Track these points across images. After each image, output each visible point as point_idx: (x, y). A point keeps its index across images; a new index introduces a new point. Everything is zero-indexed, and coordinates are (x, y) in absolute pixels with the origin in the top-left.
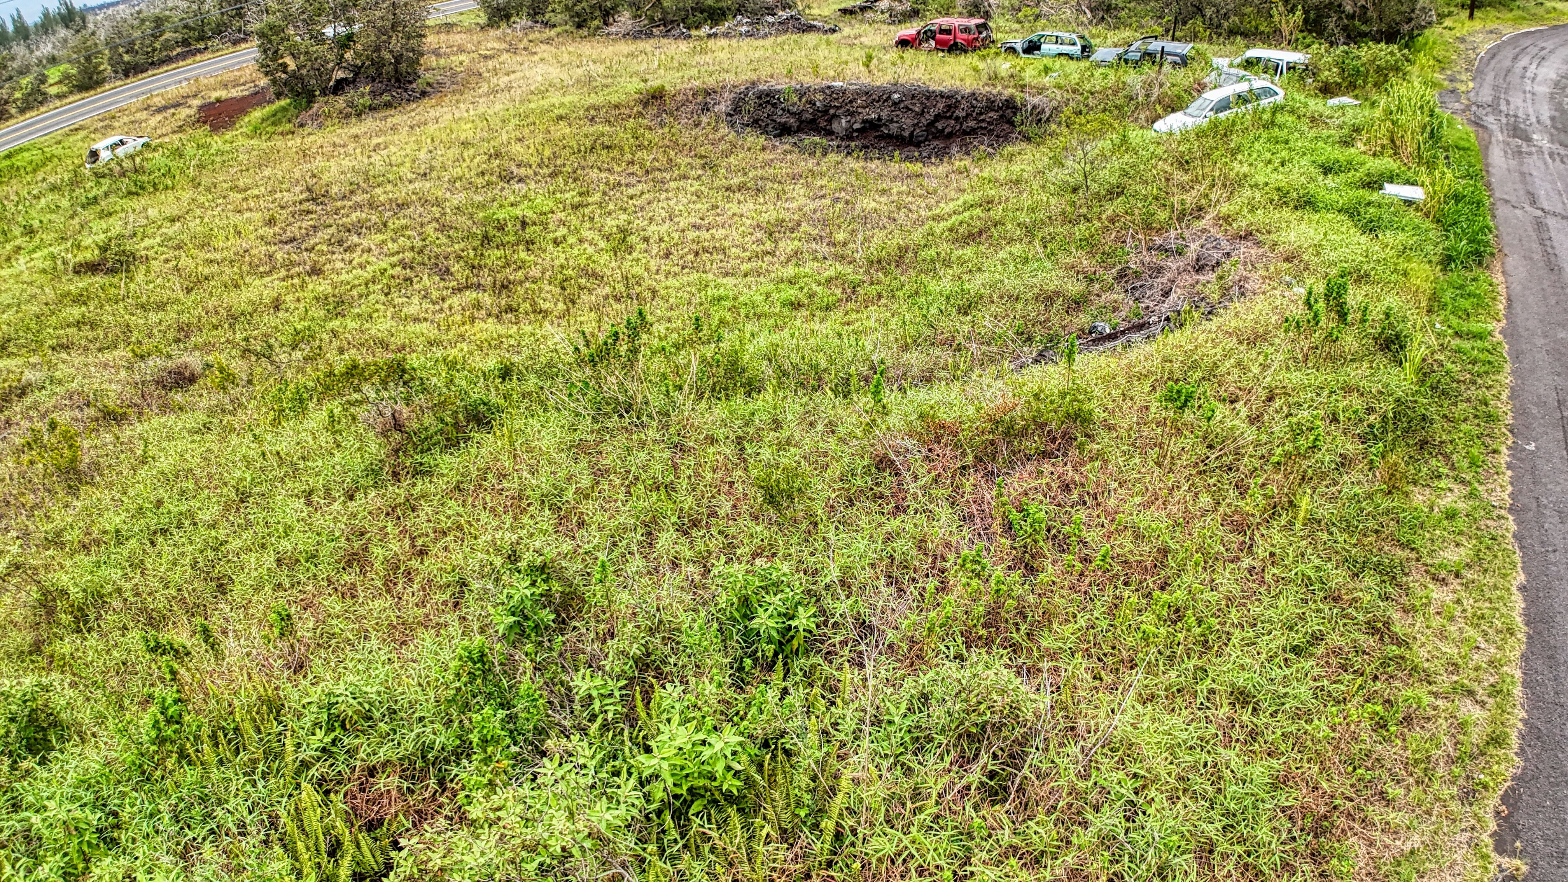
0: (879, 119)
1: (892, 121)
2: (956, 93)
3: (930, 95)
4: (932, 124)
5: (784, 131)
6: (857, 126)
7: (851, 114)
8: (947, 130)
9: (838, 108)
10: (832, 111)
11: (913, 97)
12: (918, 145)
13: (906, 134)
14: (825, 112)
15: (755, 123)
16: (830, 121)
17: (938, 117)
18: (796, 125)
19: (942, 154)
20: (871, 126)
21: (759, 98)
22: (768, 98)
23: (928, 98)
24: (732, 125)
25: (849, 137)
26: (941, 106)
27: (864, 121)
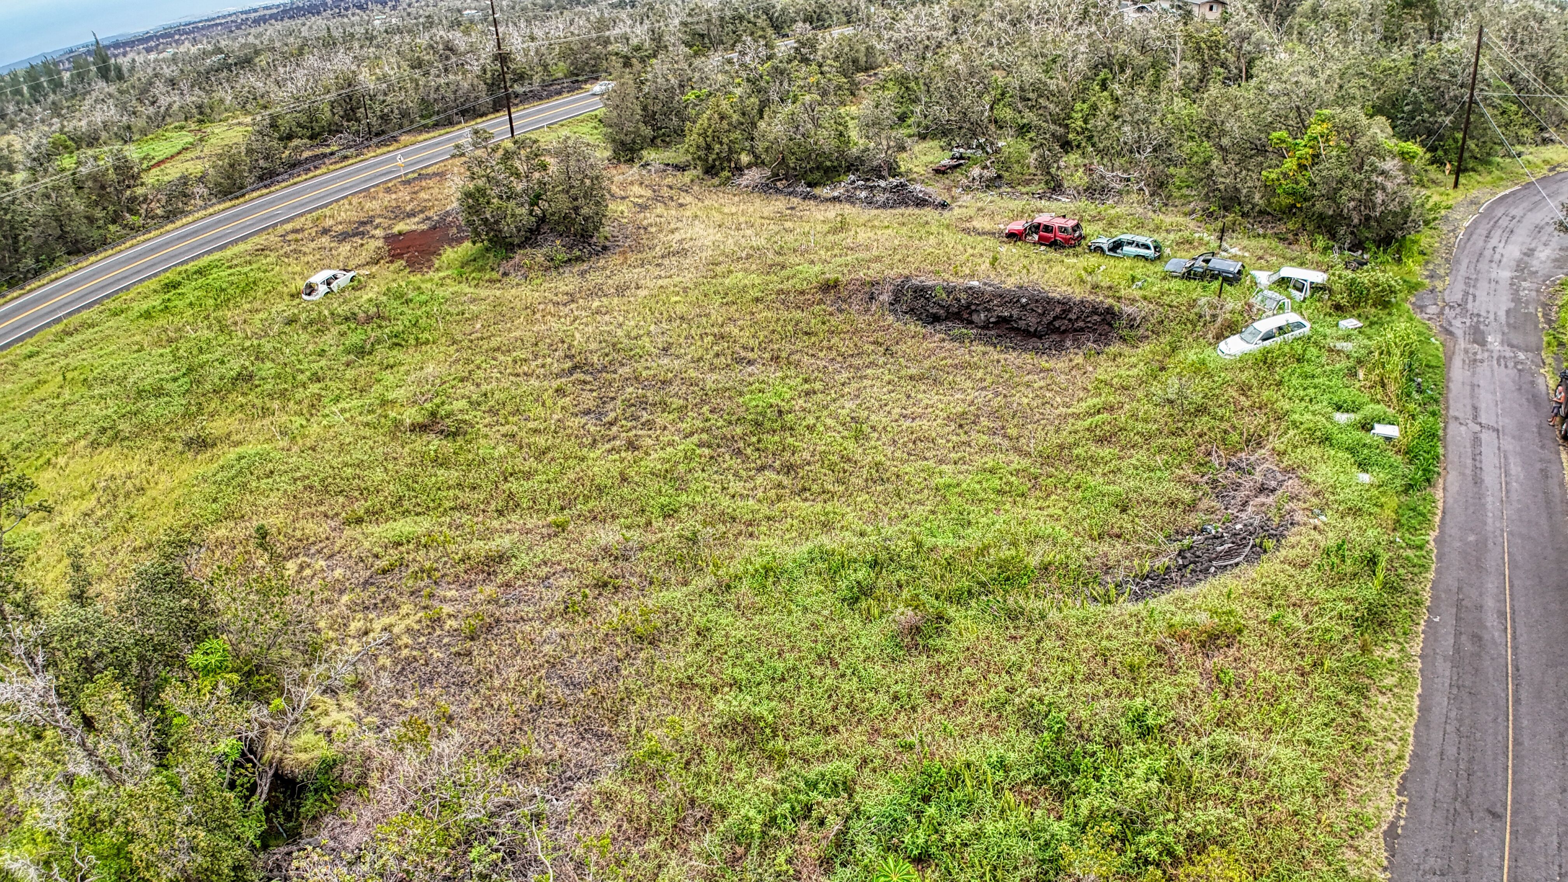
0: (1011, 316)
1: (1021, 319)
2: (1070, 299)
3: (1049, 301)
4: (1051, 323)
5: (935, 319)
6: (992, 320)
7: (989, 310)
8: (1063, 328)
9: (978, 305)
10: (973, 307)
11: (1037, 301)
12: (1040, 338)
13: (1032, 330)
14: (968, 307)
15: (912, 311)
16: (970, 314)
17: (1056, 318)
18: (944, 315)
19: (1060, 347)
20: (1002, 321)
21: (915, 292)
22: (921, 292)
23: (1048, 303)
24: (895, 312)
25: (986, 327)
26: (1058, 310)
27: (998, 317)
